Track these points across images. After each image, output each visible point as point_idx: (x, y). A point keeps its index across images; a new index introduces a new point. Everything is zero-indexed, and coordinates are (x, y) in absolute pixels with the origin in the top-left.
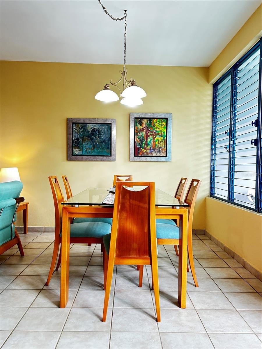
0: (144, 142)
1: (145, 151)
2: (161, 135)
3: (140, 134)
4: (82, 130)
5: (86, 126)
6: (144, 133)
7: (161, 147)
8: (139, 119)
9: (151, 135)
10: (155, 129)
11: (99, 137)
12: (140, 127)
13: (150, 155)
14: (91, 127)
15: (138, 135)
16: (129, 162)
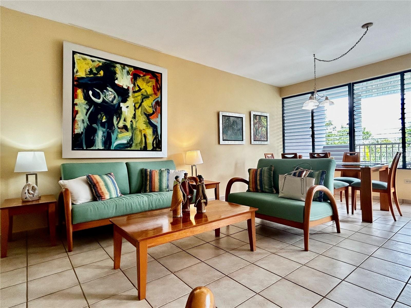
0: (258, 131)
1: (258, 137)
2: (264, 127)
3: (256, 126)
4: (228, 121)
5: (230, 118)
6: (257, 125)
7: (265, 135)
8: (255, 116)
9: (261, 126)
10: (262, 123)
11: (236, 127)
12: (256, 121)
13: (260, 140)
14: (232, 119)
15: (255, 126)
16: (250, 145)
